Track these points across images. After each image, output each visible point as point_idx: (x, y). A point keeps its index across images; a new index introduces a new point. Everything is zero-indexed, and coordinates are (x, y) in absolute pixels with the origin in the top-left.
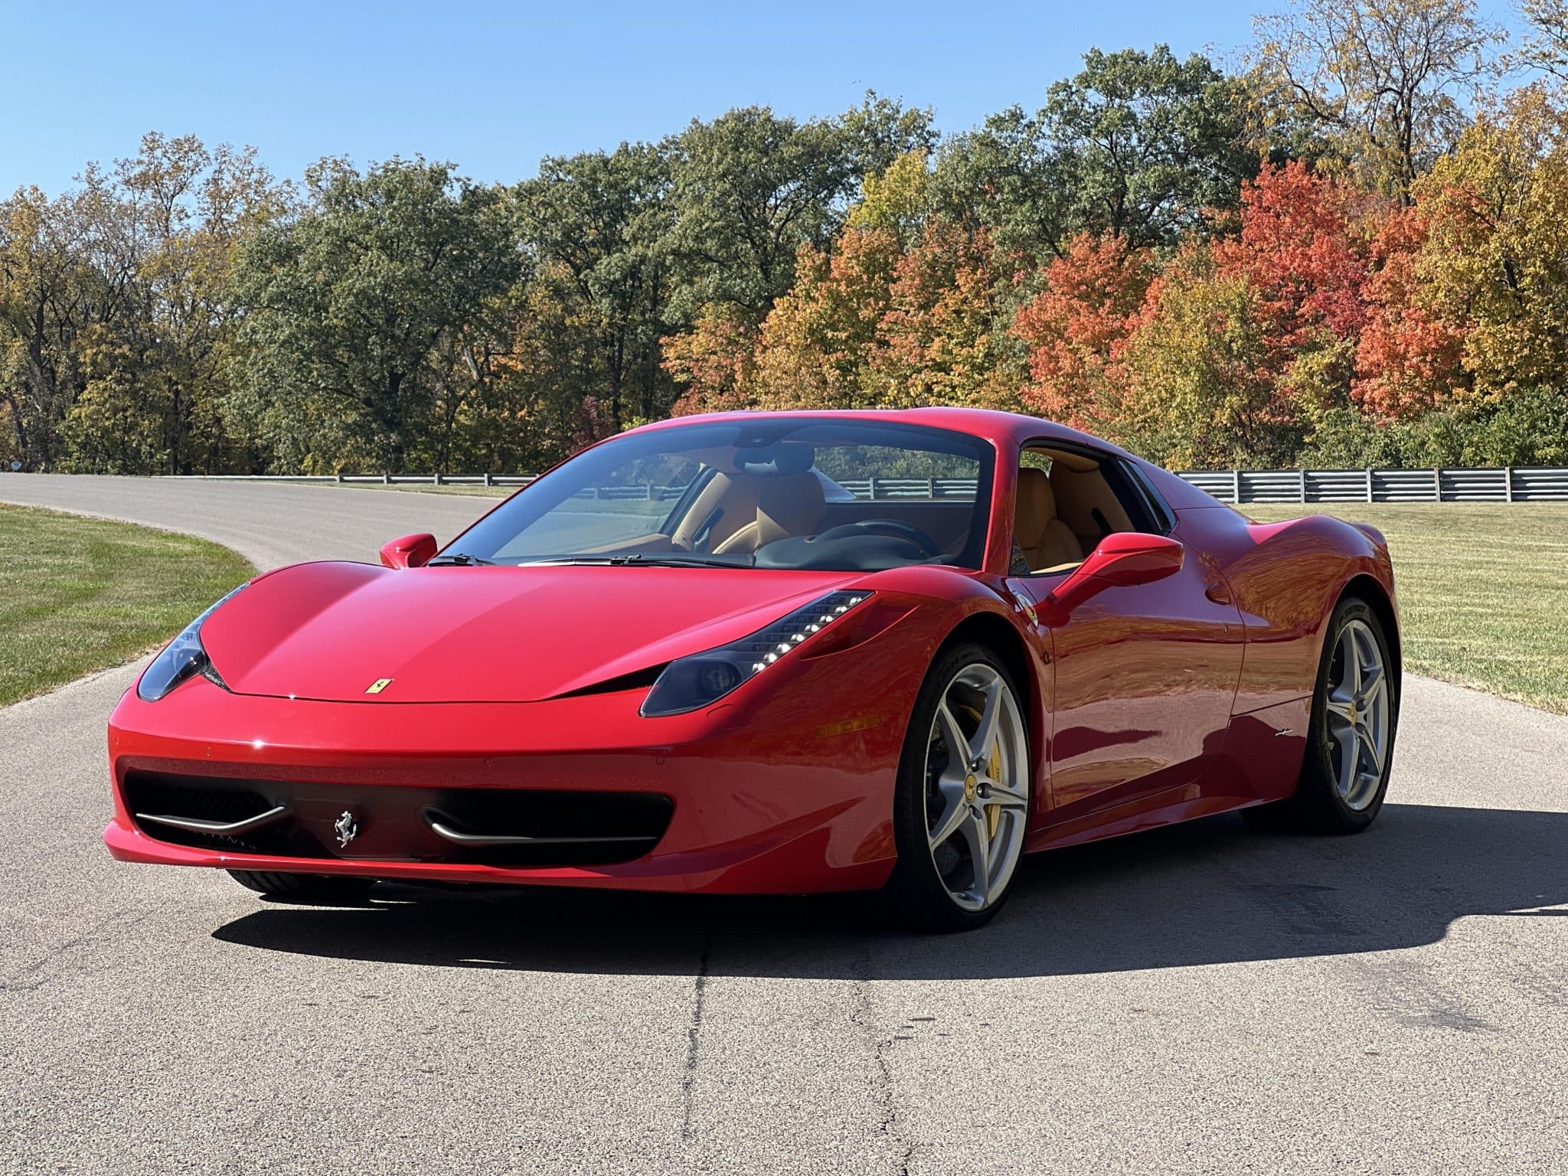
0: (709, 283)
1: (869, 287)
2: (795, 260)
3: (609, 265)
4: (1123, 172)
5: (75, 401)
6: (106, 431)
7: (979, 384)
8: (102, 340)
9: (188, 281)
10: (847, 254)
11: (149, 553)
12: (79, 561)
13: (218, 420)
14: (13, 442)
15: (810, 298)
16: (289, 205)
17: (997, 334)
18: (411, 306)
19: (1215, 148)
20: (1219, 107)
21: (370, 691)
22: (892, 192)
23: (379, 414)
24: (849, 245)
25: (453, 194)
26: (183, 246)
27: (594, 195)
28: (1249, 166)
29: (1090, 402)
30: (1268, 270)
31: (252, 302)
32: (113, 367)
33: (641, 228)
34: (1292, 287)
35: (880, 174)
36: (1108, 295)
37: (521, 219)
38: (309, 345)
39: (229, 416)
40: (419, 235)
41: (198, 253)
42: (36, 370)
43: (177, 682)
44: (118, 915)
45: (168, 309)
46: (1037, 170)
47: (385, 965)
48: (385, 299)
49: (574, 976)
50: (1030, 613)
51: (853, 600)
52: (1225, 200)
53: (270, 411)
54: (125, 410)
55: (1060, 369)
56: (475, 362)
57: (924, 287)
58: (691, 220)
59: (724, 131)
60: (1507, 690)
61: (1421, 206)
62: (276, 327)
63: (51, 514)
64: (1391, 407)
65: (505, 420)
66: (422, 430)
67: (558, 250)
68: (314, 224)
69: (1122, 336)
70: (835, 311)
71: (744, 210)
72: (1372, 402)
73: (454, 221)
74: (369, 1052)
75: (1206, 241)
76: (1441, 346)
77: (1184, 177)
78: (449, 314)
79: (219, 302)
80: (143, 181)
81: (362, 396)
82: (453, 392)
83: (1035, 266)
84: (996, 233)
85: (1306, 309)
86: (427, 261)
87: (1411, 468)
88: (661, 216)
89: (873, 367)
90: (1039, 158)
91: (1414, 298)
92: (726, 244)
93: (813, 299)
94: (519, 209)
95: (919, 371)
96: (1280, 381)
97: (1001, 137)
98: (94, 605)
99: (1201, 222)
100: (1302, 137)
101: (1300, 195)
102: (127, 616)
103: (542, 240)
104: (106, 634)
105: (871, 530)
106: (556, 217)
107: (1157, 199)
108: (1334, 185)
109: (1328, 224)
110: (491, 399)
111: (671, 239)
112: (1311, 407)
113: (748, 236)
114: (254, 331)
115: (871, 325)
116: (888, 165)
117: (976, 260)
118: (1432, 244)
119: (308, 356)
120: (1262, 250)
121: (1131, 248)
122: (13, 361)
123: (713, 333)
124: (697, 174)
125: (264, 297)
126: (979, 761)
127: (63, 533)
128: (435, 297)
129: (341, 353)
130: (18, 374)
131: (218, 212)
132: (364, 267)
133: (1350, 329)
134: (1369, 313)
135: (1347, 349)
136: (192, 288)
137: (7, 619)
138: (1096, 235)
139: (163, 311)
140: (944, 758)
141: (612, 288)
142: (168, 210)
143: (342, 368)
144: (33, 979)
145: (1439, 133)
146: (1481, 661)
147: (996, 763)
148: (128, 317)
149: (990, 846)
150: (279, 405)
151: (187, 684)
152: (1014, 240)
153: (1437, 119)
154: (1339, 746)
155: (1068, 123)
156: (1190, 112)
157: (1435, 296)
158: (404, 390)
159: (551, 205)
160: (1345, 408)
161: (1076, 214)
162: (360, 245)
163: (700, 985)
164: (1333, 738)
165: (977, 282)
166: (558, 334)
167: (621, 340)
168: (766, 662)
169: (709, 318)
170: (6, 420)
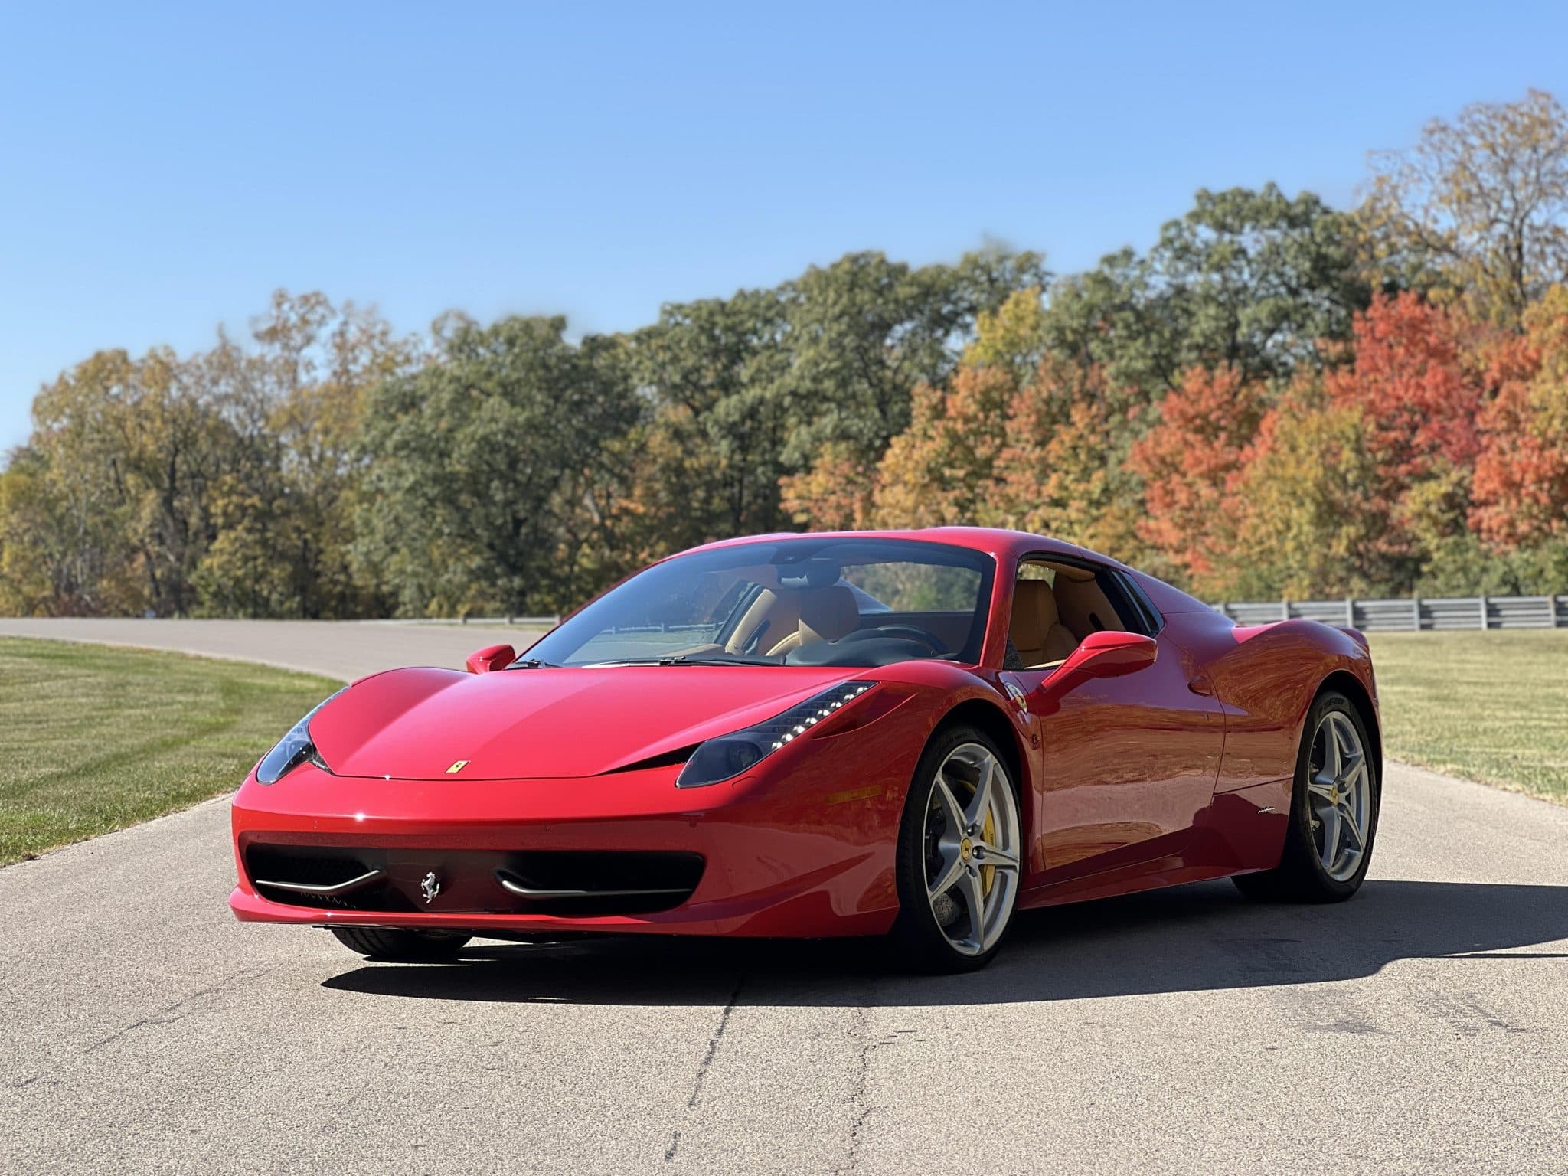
0: (827, 423)
1: (985, 424)
2: (911, 399)
3: (728, 407)
4: (1235, 306)
5: (207, 551)
6: (238, 581)
7: (1096, 520)
8: (232, 490)
9: (316, 431)
10: (963, 392)
11: (276, 690)
12: (211, 698)
13: (345, 568)
14: (146, 592)
15: (927, 437)
16: (414, 354)
17: (1114, 469)
18: (533, 451)
19: (1327, 280)
20: (1330, 240)
21: (451, 770)
22: (1007, 330)
23: (502, 558)
24: (965, 384)
25: (572, 339)
26: (312, 396)
27: (713, 338)
28: (1359, 297)
29: (1206, 534)
30: (1382, 400)
31: (376, 450)
32: (243, 516)
33: (759, 370)
34: (1406, 417)
35: (994, 312)
36: (1223, 429)
37: (640, 362)
38: (433, 491)
39: (356, 562)
40: (540, 380)
41: (326, 403)
42: (169, 521)
43: (289, 768)
44: (242, 972)
45: (296, 459)
46: (1151, 306)
47: (465, 1003)
48: (507, 445)
50: (1019, 700)
51: (860, 690)
52: (1338, 332)
53: (395, 558)
54: (255, 558)
55: (1176, 503)
56: (596, 505)
57: (1039, 424)
58: (808, 362)
59: (839, 272)
60: (1540, 792)
61: (1534, 335)
62: (401, 474)
63: (183, 657)
64: (1509, 535)
65: (627, 562)
66: (545, 572)
67: (674, 392)
68: (437, 373)
69: (1239, 469)
70: (952, 449)
71: (861, 351)
72: (1490, 530)
73: (575, 367)
75: (1319, 373)
76: (1558, 475)
77: (1296, 309)
78: (570, 457)
79: (346, 451)
80: (272, 334)
81: (485, 540)
82: (575, 535)
83: (1149, 401)
84: (1110, 369)
85: (1420, 438)
86: (547, 406)
87: (1530, 595)
88: (779, 357)
89: (990, 505)
90: (1152, 294)
91: (1529, 426)
92: (843, 384)
93: (931, 438)
94: (638, 352)
95: (1036, 507)
96: (1395, 514)
97: (1116, 274)
98: (224, 737)
99: (1316, 356)
100: (1416, 268)
101: (1415, 326)
102: (254, 746)
103: (661, 382)
104: (236, 761)
105: (888, 634)
106: (675, 360)
107: (1269, 332)
108: (1447, 316)
109: (1442, 354)
110: (611, 539)
111: (789, 380)
112: (1429, 536)
113: (864, 374)
114: (380, 479)
115: (988, 462)
116: (1002, 302)
117: (1091, 397)
118: (1546, 373)
120: (1376, 381)
121: (1245, 382)
122: (146, 513)
123: (832, 474)
124: (813, 316)
125: (389, 445)
126: (973, 826)
127: (196, 674)
128: (555, 442)
129: (464, 499)
130: (152, 526)
131: (344, 363)
132: (485, 414)
133: (1467, 457)
134: (1484, 441)
135: (1463, 478)
136: (320, 438)
137: (144, 751)
138: (1210, 368)
139: (291, 461)
140: (941, 824)
141: (731, 430)
142: (296, 363)
143: (464, 516)
144: (170, 1016)
145: (1551, 262)
146: (1528, 767)
147: (990, 829)
148: (258, 468)
149: (986, 901)
150: (404, 551)
151: (297, 770)
152: (1129, 376)
153: (1549, 249)
154: (1322, 825)
155: (1179, 258)
156: (1301, 246)
157: (1550, 424)
158: (527, 535)
159: (668, 348)
160: (1463, 535)
161: (1190, 348)
162: (482, 391)
163: (726, 1012)
164: (1316, 817)
165: (1093, 417)
166: (678, 476)
167: (741, 481)
168: (784, 742)
169: (828, 458)
170: (139, 572)
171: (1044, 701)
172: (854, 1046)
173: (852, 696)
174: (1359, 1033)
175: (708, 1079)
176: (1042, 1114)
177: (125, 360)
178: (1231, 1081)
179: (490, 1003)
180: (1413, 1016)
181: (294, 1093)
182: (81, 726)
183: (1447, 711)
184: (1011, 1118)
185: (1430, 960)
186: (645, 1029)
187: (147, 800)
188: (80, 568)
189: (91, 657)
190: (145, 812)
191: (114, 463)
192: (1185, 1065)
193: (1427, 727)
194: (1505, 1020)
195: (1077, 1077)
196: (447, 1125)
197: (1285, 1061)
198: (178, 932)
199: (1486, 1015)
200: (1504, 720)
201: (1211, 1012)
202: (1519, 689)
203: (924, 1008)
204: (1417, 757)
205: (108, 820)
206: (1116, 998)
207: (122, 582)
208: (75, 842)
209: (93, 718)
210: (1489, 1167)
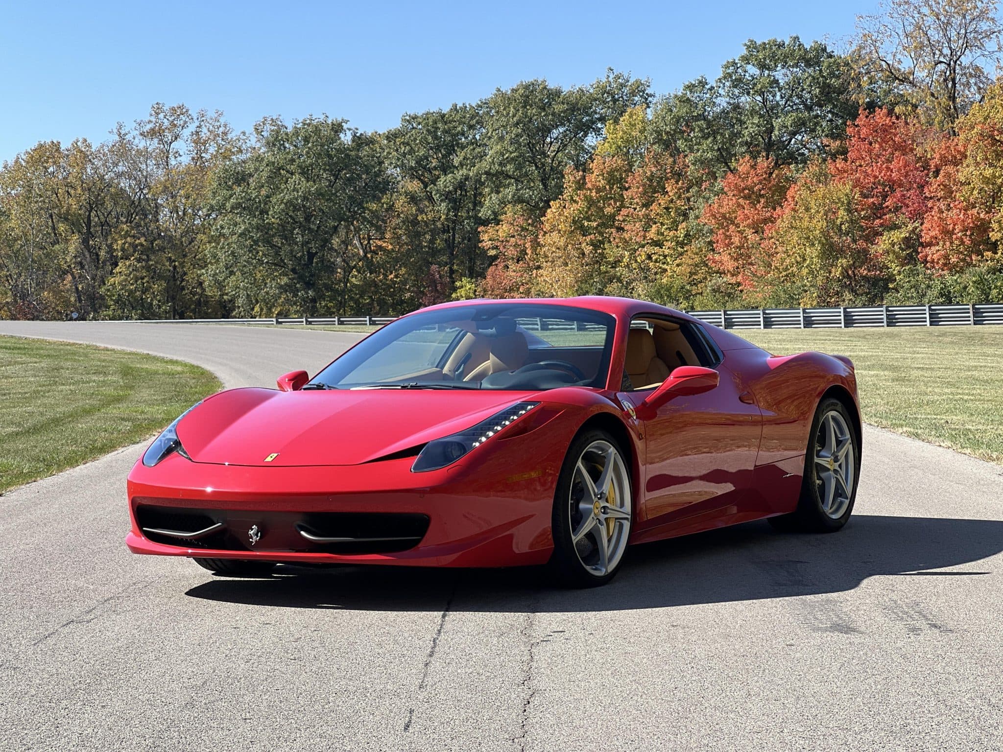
0: (509, 192)
1: (611, 193)
2: (563, 177)
3: (445, 182)
4: (771, 118)
5: (112, 273)
6: (131, 292)
7: (681, 254)
8: (127, 234)
9: (181, 196)
10: (596, 173)
11: (156, 373)
12: (114, 378)
13: (201, 284)
14: (72, 299)
15: (573, 201)
16: (244, 147)
17: (692, 222)
18: (321, 210)
19: (829, 100)
20: (832, 75)
21: (267, 460)
22: (625, 133)
23: (301, 278)
24: (598, 167)
25: (346, 138)
26: (178, 174)
27: (436, 137)
28: (851, 112)
29: (752, 264)
30: (865, 178)
31: (221, 209)
32: (134, 252)
33: (465, 158)
34: (880, 189)
35: (616, 121)
36: (762, 196)
37: (389, 153)
38: (256, 235)
39: (207, 281)
40: (325, 164)
41: (187, 178)
42: (87, 253)
43: (164, 456)
44: (134, 584)
45: (169, 214)
46: (717, 117)
48: (304, 206)
49: (377, 612)
50: (631, 412)
51: (529, 407)
52: (837, 134)
53: (233, 278)
54: (142, 278)
55: (732, 243)
56: (361, 244)
57: (645, 193)
58: (497, 153)
59: (517, 95)
60: (962, 447)
61: (962, 136)
62: (236, 224)
63: (97, 348)
64: (945, 265)
65: (381, 281)
66: (329, 288)
67: (413, 173)
68: (259, 159)
69: (772, 222)
70: (589, 209)
71: (531, 146)
72: (933, 262)
73: (347, 156)
74: (264, 650)
75: (824, 160)
76: (976, 225)
77: (810, 120)
78: (345, 214)
79: (200, 209)
80: (153, 133)
81: (290, 267)
82: (348, 264)
83: (716, 178)
84: (691, 157)
85: (889, 202)
86: (330, 181)
87: (958, 304)
88: (478, 150)
89: (614, 244)
90: (717, 110)
91: (958, 195)
92: (519, 167)
93: (575, 201)
94: (388, 147)
95: (643, 246)
96: (873, 249)
97: (694, 97)
98: (122, 406)
99: (822, 148)
100: (888, 93)
101: (885, 130)
102: (142, 412)
103: (402, 166)
104: (130, 424)
105: (547, 367)
106: (412, 151)
107: (793, 134)
108: (907, 123)
109: (903, 148)
110: (371, 267)
111: (485, 165)
112: (894, 265)
113: (533, 161)
114: (222, 227)
115: (612, 217)
116: (621, 115)
117: (678, 176)
118: (969, 160)
119: (256, 242)
120: (861, 166)
121: (777, 165)
122: (72, 249)
123: (512, 224)
124: (500, 123)
125: (228, 206)
126: (602, 493)
127: (104, 361)
128: (335, 203)
129: (277, 240)
130: (75, 257)
131: (199, 152)
132: (290, 186)
133: (918, 215)
134: (930, 205)
135: (916, 228)
136: (183, 201)
137: (71, 416)
138: (755, 158)
139: (166, 215)
140: (581, 493)
141: (447, 196)
142: (168, 152)
143: (277, 250)
144: (88, 617)
145: (974, 89)
146: (955, 429)
147: (612, 495)
148: (144, 220)
149: (609, 541)
150: (238, 273)
151: (169, 457)
152: (702, 162)
153: (972, 81)
154: (823, 483)
155: (735, 86)
156: (814, 78)
157: (972, 193)
158: (317, 263)
159: (408, 144)
160: (915, 265)
161: (741, 145)
162: (288, 172)
163: (444, 616)
164: (820, 478)
165: (679, 189)
166: (413, 226)
167: (454, 229)
168: (480, 442)
169: (509, 214)
170: (68, 286)
171: (647, 411)
172: (525, 643)
173: (524, 412)
174: (846, 633)
175: (431, 669)
176: (644, 696)
177: (58, 150)
178: (764, 670)
179: (293, 609)
180: (880, 619)
181: (168, 678)
182: (31, 397)
183: (904, 389)
184: (625, 699)
185: (891, 577)
186: (392, 629)
187: (74, 451)
188: (30, 285)
189: (37, 349)
190: (72, 461)
191: (51, 216)
192: (735, 658)
193: (891, 400)
194: (939, 623)
195: (667, 667)
196: (265, 703)
197: (798, 655)
198: (94, 553)
199: (927, 619)
200: (940, 395)
201: (752, 617)
202: (950, 372)
203: (569, 614)
204: (884, 422)
205: (49, 466)
206: (692, 606)
207: (57, 293)
208: (28, 483)
209: (38, 392)
210: (928, 738)
